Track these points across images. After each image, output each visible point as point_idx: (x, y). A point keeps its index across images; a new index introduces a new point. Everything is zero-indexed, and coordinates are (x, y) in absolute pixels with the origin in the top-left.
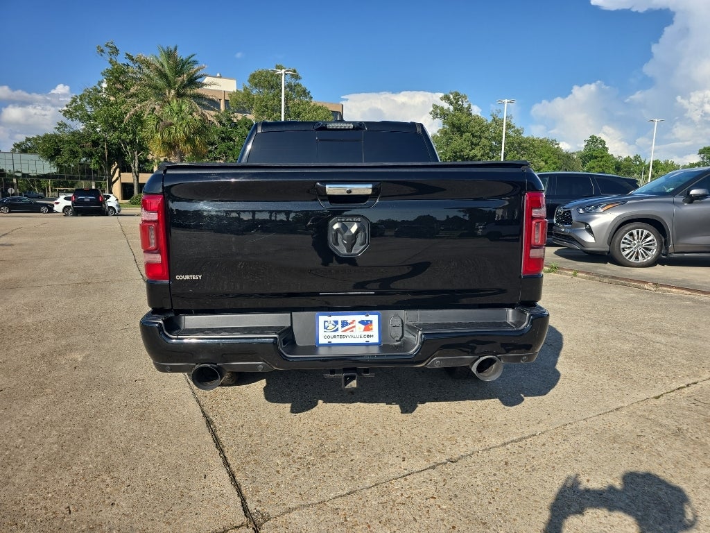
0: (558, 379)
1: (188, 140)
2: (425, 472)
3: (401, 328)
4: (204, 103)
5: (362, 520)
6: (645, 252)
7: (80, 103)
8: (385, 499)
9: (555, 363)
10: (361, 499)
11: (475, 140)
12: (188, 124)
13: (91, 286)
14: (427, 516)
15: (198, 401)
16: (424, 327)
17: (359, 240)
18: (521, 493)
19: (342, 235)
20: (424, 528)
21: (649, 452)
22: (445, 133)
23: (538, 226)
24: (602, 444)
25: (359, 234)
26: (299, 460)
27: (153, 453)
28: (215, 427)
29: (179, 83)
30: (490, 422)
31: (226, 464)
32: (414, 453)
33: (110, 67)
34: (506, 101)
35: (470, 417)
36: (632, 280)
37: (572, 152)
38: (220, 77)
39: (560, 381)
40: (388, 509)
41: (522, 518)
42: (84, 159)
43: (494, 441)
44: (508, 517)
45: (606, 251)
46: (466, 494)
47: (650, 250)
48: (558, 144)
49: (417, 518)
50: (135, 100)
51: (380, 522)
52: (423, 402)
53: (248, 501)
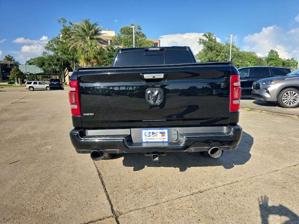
0: (250, 158)
1: (95, 58)
2: (188, 197)
3: (177, 135)
4: (101, 41)
5: (160, 216)
6: (294, 101)
7: (51, 43)
8: (171, 207)
9: (249, 150)
10: (160, 207)
11: (217, 53)
12: (95, 51)
13: (55, 119)
14: (188, 215)
15: (96, 166)
16: (187, 134)
17: (159, 98)
18: (230, 206)
19: (151, 95)
20: (187, 220)
21: (289, 190)
22: (205, 51)
23: (237, 90)
24: (268, 186)
25: (159, 95)
26: (136, 190)
27: (77, 186)
28: (102, 176)
29: (91, 33)
30: (218, 176)
31: (106, 191)
32: (184, 189)
33: (63, 28)
34: (232, 35)
35: (210, 174)
36: (287, 114)
37: (262, 57)
38: (108, 30)
39: (251, 158)
40: (172, 211)
41: (230, 217)
42: (54, 67)
43: (220, 184)
44: (223, 216)
45: (276, 101)
46: (206, 206)
47: (296, 100)
48: (256, 54)
49: (184, 215)
50: (73, 41)
51: (168, 217)
52: (190, 167)
53: (114, 207)
